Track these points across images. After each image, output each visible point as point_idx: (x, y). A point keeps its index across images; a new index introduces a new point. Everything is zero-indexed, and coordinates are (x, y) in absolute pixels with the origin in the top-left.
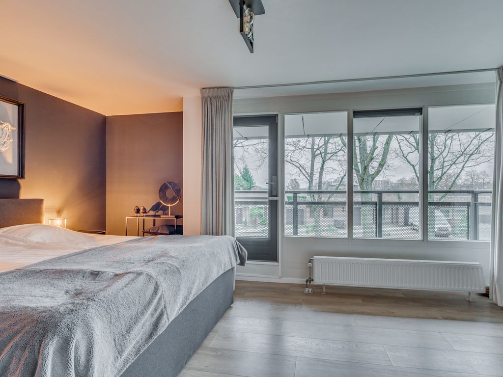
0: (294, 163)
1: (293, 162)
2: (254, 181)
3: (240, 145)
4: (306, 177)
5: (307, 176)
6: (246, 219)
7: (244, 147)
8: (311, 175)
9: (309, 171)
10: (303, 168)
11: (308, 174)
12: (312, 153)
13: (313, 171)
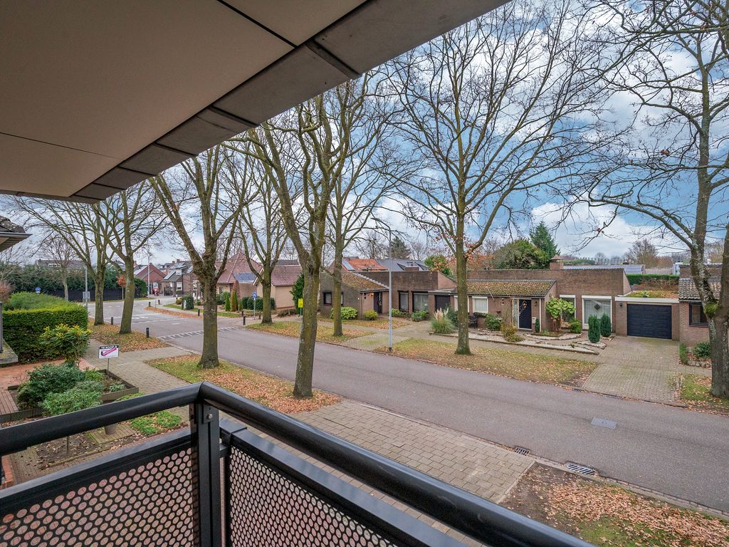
0: (649, 209)
1: (645, 208)
2: (557, 249)
3: (520, 185)
4: (682, 238)
5: (685, 236)
6: (537, 320)
7: (529, 189)
8: (697, 231)
9: (691, 224)
10: (674, 219)
11: (687, 231)
12: (700, 179)
13: (706, 222)
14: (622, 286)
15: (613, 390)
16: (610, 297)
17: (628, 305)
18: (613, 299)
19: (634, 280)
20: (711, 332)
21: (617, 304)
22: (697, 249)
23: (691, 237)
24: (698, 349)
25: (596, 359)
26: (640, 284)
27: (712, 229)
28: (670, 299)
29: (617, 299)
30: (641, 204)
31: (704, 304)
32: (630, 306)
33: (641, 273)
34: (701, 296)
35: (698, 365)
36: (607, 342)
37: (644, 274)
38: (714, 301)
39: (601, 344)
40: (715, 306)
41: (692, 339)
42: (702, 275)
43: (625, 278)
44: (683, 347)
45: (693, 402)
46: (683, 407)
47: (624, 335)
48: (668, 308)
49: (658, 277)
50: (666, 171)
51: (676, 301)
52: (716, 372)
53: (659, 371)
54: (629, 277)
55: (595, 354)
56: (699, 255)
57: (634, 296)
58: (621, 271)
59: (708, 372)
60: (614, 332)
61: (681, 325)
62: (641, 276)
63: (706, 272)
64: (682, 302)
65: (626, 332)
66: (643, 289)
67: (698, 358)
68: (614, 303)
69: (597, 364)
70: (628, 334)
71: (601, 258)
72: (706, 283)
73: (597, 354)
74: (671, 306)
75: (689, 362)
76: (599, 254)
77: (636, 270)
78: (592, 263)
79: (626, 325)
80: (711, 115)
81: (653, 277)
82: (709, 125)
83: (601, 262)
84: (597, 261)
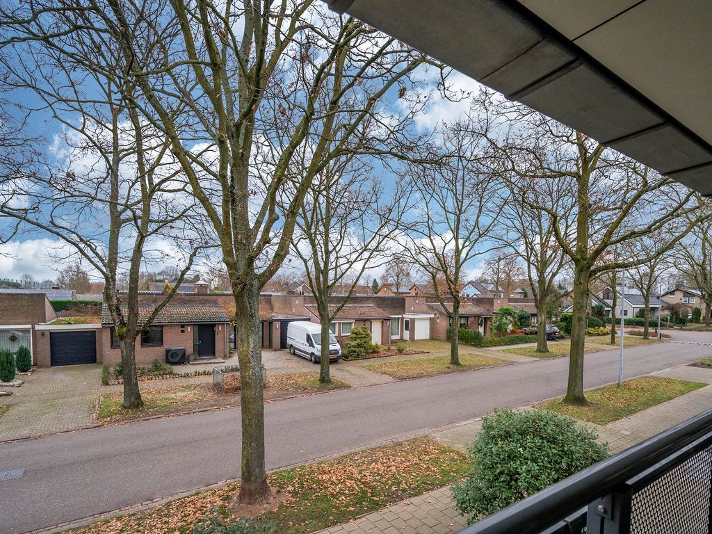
0: (64, 233)
1: (57, 230)
4: (97, 267)
5: (100, 264)
8: (110, 261)
9: (105, 253)
10: (89, 246)
11: (101, 259)
12: (112, 212)
13: (117, 254)
14: (45, 314)
15: (26, 432)
16: (30, 326)
17: (51, 333)
18: (33, 328)
19: (59, 306)
20: (122, 352)
21: (38, 333)
22: (110, 278)
23: (105, 265)
24: (118, 368)
25: (8, 400)
26: (67, 310)
27: (122, 260)
28: (94, 325)
29: (37, 327)
30: (55, 225)
31: (117, 328)
32: (53, 335)
33: (71, 299)
34: (114, 320)
35: (116, 383)
36: (26, 378)
37: (74, 300)
38: (124, 324)
39: (16, 382)
40: (125, 329)
41: (113, 361)
42: (115, 302)
43: (47, 303)
44: (106, 369)
45: (109, 419)
46: (99, 426)
47: (46, 367)
48: (92, 334)
49: (86, 303)
50: (72, 196)
51: (99, 326)
52: (127, 387)
53: (81, 398)
54: (54, 304)
55: (6, 395)
56: (112, 283)
57: (59, 323)
58: (43, 296)
59: (121, 388)
60: (35, 364)
61: (104, 349)
62: (69, 302)
63: (118, 299)
64: (105, 326)
65: (50, 363)
66: (71, 315)
67: (117, 376)
68: (35, 332)
69: (8, 407)
70: (52, 365)
71: (28, 280)
72: (118, 309)
73: (9, 395)
74: (95, 331)
75: (110, 382)
76: (27, 276)
77: (66, 296)
78: (17, 286)
79: (49, 356)
80: (120, 156)
81: (81, 302)
82: (118, 164)
83: (28, 285)
84: (23, 283)
